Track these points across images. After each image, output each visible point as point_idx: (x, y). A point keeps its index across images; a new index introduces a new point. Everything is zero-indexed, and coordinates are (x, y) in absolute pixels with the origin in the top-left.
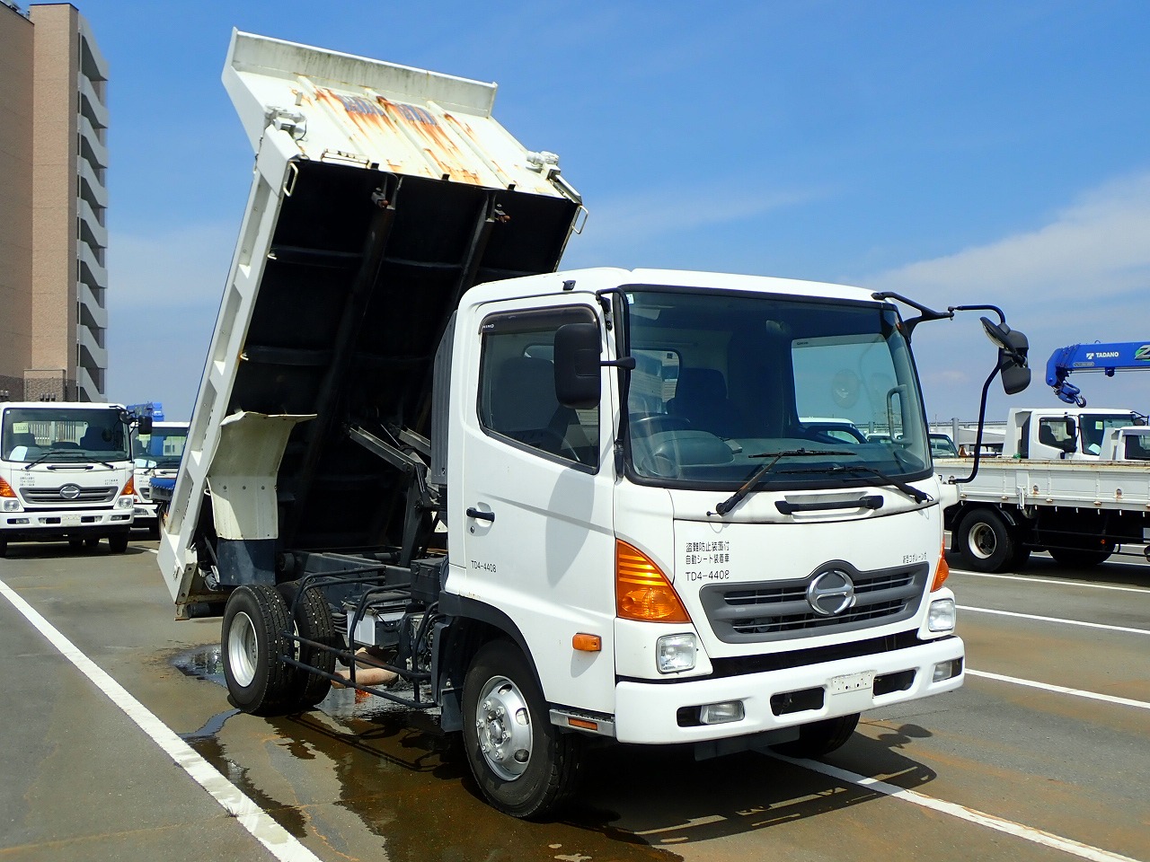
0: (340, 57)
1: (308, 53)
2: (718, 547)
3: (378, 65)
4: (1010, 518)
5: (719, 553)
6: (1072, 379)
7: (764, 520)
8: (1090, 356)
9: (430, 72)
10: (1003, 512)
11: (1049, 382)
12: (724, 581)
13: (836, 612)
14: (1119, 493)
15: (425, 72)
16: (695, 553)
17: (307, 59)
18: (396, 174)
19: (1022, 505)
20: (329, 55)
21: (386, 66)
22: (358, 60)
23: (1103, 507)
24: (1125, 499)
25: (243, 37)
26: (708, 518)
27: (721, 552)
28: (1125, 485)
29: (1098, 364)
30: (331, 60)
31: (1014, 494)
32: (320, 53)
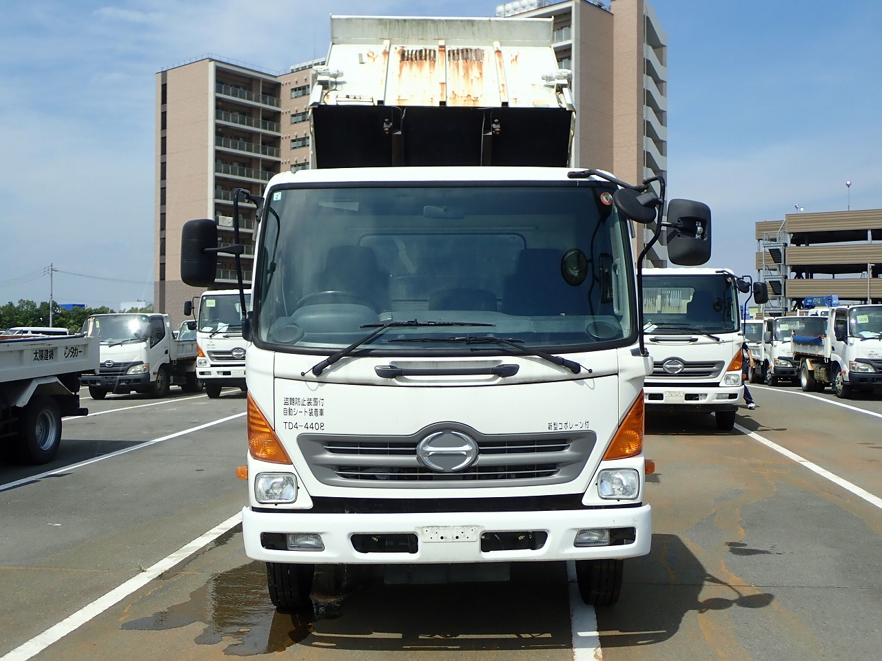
0: (414, 20)
1: (388, 22)
2: (313, 403)
3: (446, 21)
5: (314, 407)
7: (360, 382)
9: (492, 19)
12: (320, 431)
13: (454, 468)
15: (487, 19)
16: (292, 407)
17: (388, 27)
18: (399, 107)
20: (405, 20)
21: (453, 21)
22: (429, 20)
25: (336, 19)
26: (303, 378)
27: (316, 407)
30: (407, 24)
32: (398, 20)
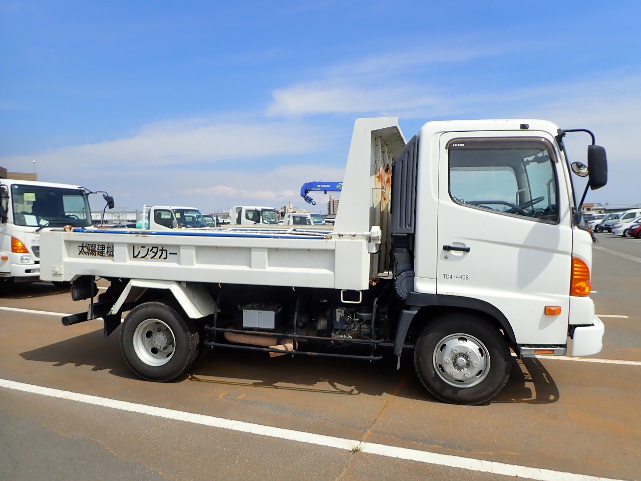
8: (319, 186)
11: (302, 195)
29: (322, 189)
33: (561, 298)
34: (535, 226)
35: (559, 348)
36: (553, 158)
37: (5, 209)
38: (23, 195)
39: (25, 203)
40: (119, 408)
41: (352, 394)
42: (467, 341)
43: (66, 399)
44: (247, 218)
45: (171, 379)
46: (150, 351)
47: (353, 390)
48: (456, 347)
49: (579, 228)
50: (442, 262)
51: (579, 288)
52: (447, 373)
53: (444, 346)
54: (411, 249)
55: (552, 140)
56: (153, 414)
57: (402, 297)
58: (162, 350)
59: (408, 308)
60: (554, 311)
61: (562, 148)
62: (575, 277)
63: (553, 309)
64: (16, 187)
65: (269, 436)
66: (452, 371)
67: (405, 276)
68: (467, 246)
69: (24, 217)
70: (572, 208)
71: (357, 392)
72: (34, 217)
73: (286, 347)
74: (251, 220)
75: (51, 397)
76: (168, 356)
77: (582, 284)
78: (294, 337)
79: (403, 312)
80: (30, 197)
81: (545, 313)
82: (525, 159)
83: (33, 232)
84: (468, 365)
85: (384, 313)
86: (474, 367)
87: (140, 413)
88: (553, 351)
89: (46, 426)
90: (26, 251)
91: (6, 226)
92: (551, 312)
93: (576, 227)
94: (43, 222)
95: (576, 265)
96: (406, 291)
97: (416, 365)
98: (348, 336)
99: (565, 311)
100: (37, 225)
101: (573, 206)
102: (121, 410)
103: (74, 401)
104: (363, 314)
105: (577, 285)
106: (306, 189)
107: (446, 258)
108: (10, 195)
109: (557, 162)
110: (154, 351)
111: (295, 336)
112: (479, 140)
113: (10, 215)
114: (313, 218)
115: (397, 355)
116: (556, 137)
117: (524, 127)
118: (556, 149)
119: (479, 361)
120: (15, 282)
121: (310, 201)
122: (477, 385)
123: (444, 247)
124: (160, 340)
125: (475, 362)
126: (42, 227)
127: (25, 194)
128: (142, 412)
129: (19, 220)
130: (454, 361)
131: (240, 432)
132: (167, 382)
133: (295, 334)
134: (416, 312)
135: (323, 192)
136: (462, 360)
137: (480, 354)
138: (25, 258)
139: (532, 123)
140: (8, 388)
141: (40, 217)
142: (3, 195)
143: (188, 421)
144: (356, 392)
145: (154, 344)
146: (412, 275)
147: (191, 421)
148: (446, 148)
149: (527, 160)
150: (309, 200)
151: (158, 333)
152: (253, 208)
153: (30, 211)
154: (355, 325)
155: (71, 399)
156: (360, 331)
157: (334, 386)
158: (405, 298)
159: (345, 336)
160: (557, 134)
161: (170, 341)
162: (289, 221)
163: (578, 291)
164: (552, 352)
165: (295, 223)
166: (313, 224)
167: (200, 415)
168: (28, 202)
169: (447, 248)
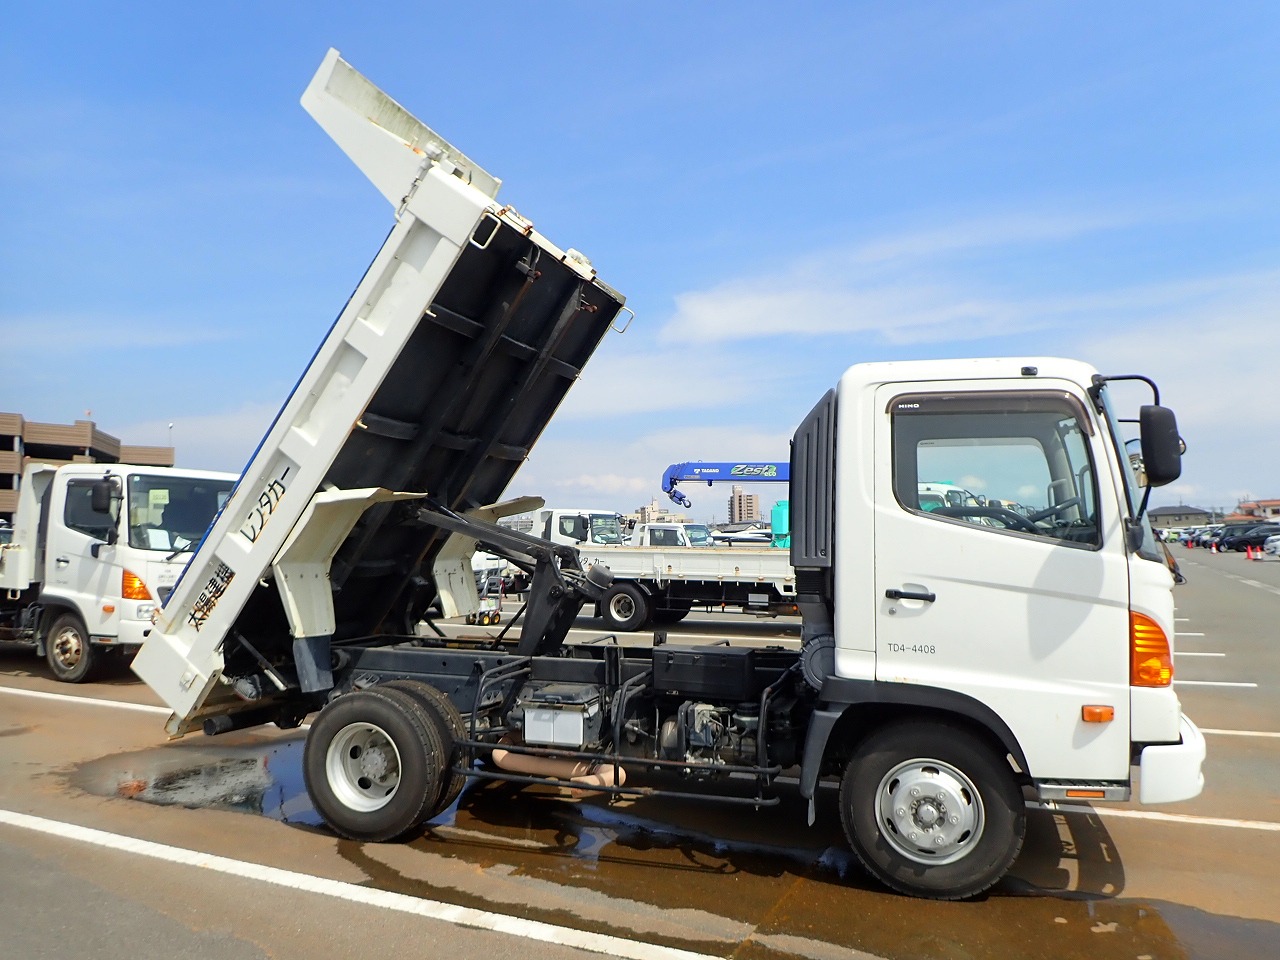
1: (385, 100)
4: (646, 590)
6: (680, 487)
8: (697, 471)
10: (641, 586)
11: (664, 489)
14: (737, 569)
17: (382, 106)
18: (538, 246)
19: (659, 580)
23: (724, 580)
24: (741, 573)
28: (741, 563)
29: (702, 478)
30: (399, 115)
31: (652, 572)
32: (394, 105)
33: (1112, 688)
34: (1053, 553)
35: (1115, 788)
36: (1086, 428)
37: (115, 519)
38: (148, 492)
39: (151, 507)
40: (295, 886)
41: (722, 872)
42: (938, 773)
43: (203, 868)
44: (563, 531)
45: (391, 836)
46: (357, 783)
47: (725, 865)
48: (917, 785)
49: (1142, 556)
50: (885, 619)
51: (1147, 671)
52: (903, 836)
53: (895, 783)
54: (829, 595)
55: (1082, 396)
56: (355, 899)
57: (814, 686)
58: (378, 781)
59: (825, 707)
60: (1100, 714)
61: (1100, 409)
62: (1138, 649)
63: (1098, 710)
64: (137, 479)
65: (558, 944)
66: (911, 831)
67: (819, 646)
68: (931, 591)
69: (147, 533)
70: (1126, 520)
71: (733, 869)
72: (164, 534)
73: (601, 780)
74: (571, 535)
75: (178, 864)
76: (388, 793)
77: (1154, 663)
78: (614, 760)
79: (814, 715)
80: (161, 496)
81: (1083, 719)
82: (1062, 424)
83: (162, 562)
84: (941, 820)
85: (782, 716)
86: (951, 824)
87: (331, 896)
88: (1104, 792)
89: (165, 913)
90: (147, 596)
91: (115, 549)
92: (1094, 717)
93: (1135, 554)
94: (181, 543)
95: (1137, 627)
96: (821, 675)
97: (843, 819)
98: (717, 760)
99: (1121, 715)
100: (169, 547)
101: (1126, 515)
102: (298, 889)
103: (217, 871)
104: (744, 719)
105: (1144, 665)
106: (672, 479)
107: (892, 612)
108: (125, 493)
109: (1093, 434)
110: (364, 784)
111: (616, 757)
112: (946, 397)
113: (123, 530)
114: (689, 532)
115: (807, 797)
116: (1088, 389)
117: (1028, 372)
118: (1090, 410)
119: (963, 812)
120: (125, 653)
121: (681, 499)
122: (960, 860)
123: (887, 592)
124: (374, 763)
125: (953, 815)
126: (177, 552)
127: (151, 491)
128: (336, 893)
129: (139, 540)
130: (914, 811)
131: (509, 935)
132: (384, 842)
133: (616, 754)
134: (838, 715)
135: (706, 483)
136: (929, 811)
137: (965, 800)
138: (144, 608)
139: (1044, 365)
140: (104, 846)
141: (175, 534)
142: (113, 494)
143: (416, 912)
144: (730, 868)
145: (364, 771)
146: (831, 645)
147: (421, 914)
148: (887, 412)
149: (1066, 425)
150: (679, 498)
151: (372, 750)
152: (574, 513)
153: (159, 522)
154: (730, 739)
155: (211, 867)
156: (740, 751)
157: (691, 858)
158: (819, 688)
159: (711, 760)
160: (1091, 385)
161: (392, 764)
162: (642, 539)
163: (1145, 677)
164: (1101, 794)
165: (655, 541)
166: (689, 544)
167: (438, 903)
168: (156, 506)
169: (893, 595)
